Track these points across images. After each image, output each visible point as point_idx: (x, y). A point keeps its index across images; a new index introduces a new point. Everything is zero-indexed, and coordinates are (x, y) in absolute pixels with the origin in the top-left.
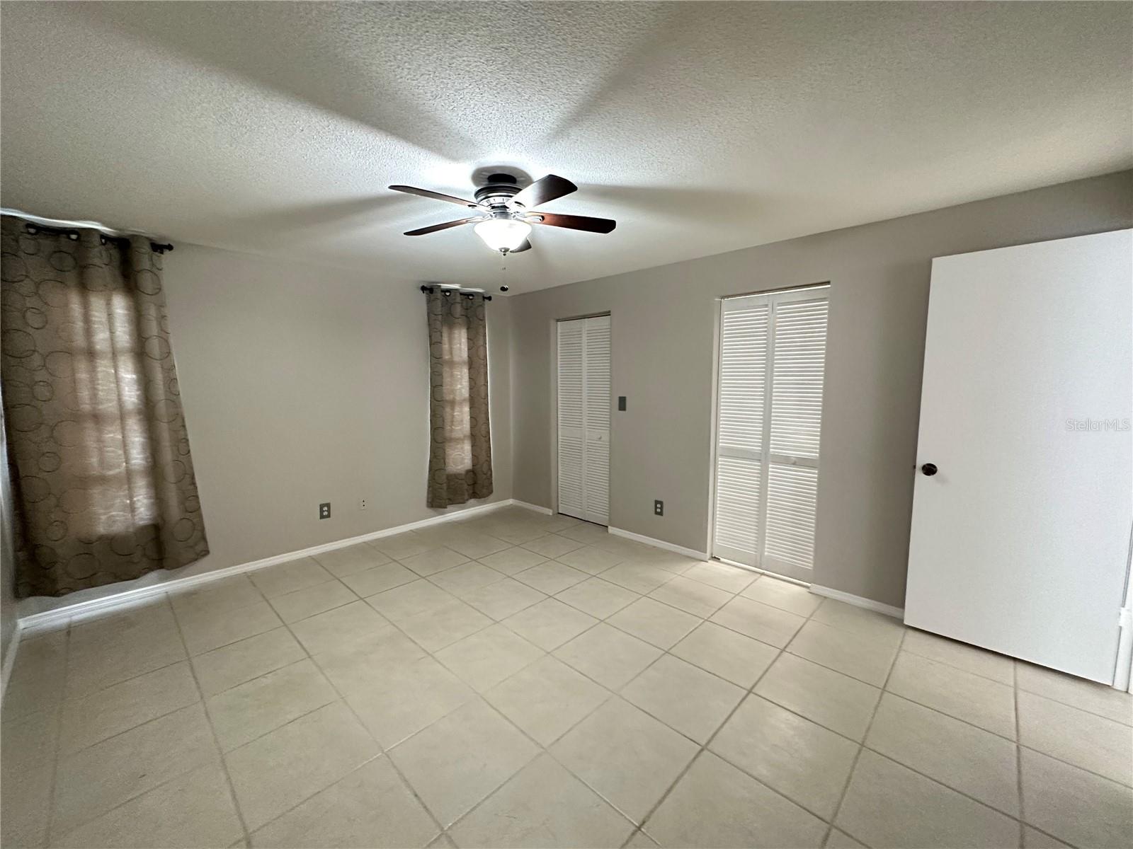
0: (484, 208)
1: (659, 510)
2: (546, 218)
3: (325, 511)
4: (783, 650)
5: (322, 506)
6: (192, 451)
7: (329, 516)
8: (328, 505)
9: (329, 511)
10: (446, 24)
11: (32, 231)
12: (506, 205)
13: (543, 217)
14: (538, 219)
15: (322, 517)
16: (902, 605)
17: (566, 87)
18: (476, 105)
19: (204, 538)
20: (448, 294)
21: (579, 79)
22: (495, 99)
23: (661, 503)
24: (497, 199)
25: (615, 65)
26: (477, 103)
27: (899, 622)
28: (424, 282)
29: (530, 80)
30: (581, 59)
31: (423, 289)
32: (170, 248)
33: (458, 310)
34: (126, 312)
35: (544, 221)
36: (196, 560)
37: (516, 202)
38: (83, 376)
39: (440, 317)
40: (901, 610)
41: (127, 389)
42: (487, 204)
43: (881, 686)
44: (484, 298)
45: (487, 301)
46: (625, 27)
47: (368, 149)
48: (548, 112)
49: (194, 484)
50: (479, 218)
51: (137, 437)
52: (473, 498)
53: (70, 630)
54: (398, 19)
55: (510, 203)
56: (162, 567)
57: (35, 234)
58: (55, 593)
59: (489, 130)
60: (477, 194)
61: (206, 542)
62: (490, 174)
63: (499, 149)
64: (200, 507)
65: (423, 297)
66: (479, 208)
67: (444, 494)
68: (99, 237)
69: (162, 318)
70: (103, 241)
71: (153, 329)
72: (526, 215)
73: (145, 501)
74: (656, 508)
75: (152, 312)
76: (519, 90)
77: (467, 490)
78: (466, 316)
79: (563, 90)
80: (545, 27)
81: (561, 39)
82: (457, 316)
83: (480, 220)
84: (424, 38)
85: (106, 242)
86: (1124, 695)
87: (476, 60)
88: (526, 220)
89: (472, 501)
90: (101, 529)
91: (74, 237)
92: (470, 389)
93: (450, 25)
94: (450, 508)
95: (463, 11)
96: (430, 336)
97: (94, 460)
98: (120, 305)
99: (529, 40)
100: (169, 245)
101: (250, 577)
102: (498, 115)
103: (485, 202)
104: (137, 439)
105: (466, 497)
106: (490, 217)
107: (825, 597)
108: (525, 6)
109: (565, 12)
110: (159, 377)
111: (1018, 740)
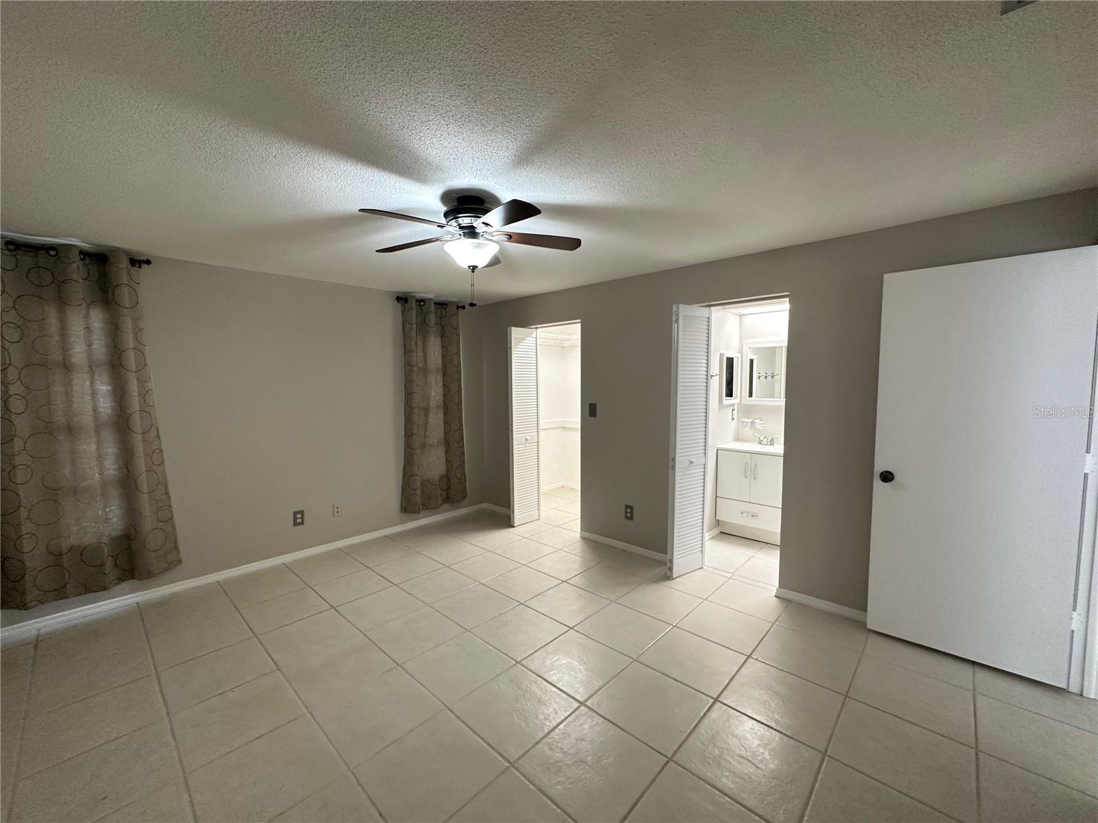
0: (453, 227)
1: (629, 515)
2: (513, 236)
3: (299, 518)
4: (749, 657)
5: (295, 514)
6: (165, 461)
7: (302, 523)
8: (302, 512)
9: (302, 518)
10: (410, 65)
11: (12, 247)
12: (475, 225)
13: (510, 236)
14: (505, 238)
15: (296, 524)
16: (865, 609)
17: (527, 120)
18: (442, 135)
19: (176, 548)
20: (422, 304)
21: (539, 112)
22: (460, 130)
23: (631, 508)
24: (465, 220)
25: (573, 100)
26: (443, 133)
27: (862, 625)
28: (399, 292)
29: (492, 113)
30: (541, 95)
31: (398, 299)
32: (148, 262)
33: (432, 319)
34: (102, 325)
35: (512, 240)
36: (168, 569)
37: (483, 223)
38: (58, 388)
39: (414, 326)
40: (864, 613)
41: (101, 400)
42: (455, 224)
43: (844, 691)
44: (458, 307)
45: (461, 310)
46: (581, 68)
47: (340, 174)
48: (512, 141)
49: (167, 493)
50: (448, 237)
51: (110, 448)
52: (448, 502)
53: (37, 642)
54: (363, 59)
55: (478, 223)
56: (133, 577)
57: (15, 250)
58: (23, 606)
59: (456, 157)
60: (446, 215)
61: (179, 551)
62: (458, 196)
63: (466, 174)
64: (172, 517)
65: (399, 306)
66: (447, 228)
67: (418, 499)
68: (78, 252)
69: (138, 331)
70: (82, 257)
71: (129, 341)
72: (494, 234)
73: (117, 512)
74: (626, 512)
75: (128, 325)
76: (484, 122)
77: (441, 495)
78: (441, 325)
79: (525, 122)
80: (505, 68)
81: (520, 78)
82: (432, 325)
83: (448, 239)
84: (390, 76)
85: (84, 257)
86: (1079, 698)
87: (440, 95)
88: (494, 239)
89: (446, 506)
90: (73, 541)
91: (52, 253)
92: (444, 395)
93: (414, 65)
94: (423, 513)
95: (426, 53)
96: (405, 345)
97: (67, 472)
98: (97, 319)
99: (490, 78)
100: (148, 260)
101: (222, 586)
102: (464, 144)
103: (453, 223)
104: (110, 450)
105: (440, 501)
106: (459, 236)
107: (791, 601)
108: (485, 49)
109: (523, 55)
110: (134, 387)
111: (976, 746)
